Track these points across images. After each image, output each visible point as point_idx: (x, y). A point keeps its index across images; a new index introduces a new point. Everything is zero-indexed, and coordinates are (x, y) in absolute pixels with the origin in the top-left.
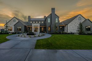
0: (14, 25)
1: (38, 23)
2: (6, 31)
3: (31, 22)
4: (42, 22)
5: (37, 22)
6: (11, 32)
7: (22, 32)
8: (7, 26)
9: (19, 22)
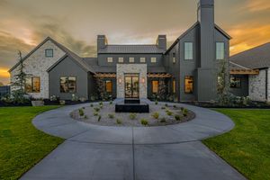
0: (49, 71)
1: (137, 62)
2: (18, 93)
3: (110, 60)
4: (154, 60)
5: (132, 59)
6: (36, 95)
7: (83, 100)
8: (22, 75)
9: (66, 57)
